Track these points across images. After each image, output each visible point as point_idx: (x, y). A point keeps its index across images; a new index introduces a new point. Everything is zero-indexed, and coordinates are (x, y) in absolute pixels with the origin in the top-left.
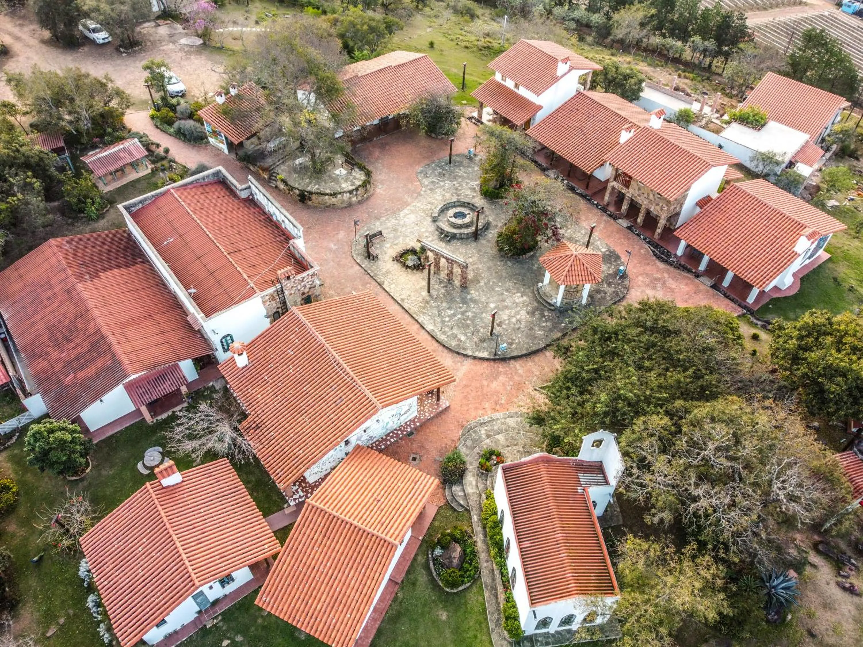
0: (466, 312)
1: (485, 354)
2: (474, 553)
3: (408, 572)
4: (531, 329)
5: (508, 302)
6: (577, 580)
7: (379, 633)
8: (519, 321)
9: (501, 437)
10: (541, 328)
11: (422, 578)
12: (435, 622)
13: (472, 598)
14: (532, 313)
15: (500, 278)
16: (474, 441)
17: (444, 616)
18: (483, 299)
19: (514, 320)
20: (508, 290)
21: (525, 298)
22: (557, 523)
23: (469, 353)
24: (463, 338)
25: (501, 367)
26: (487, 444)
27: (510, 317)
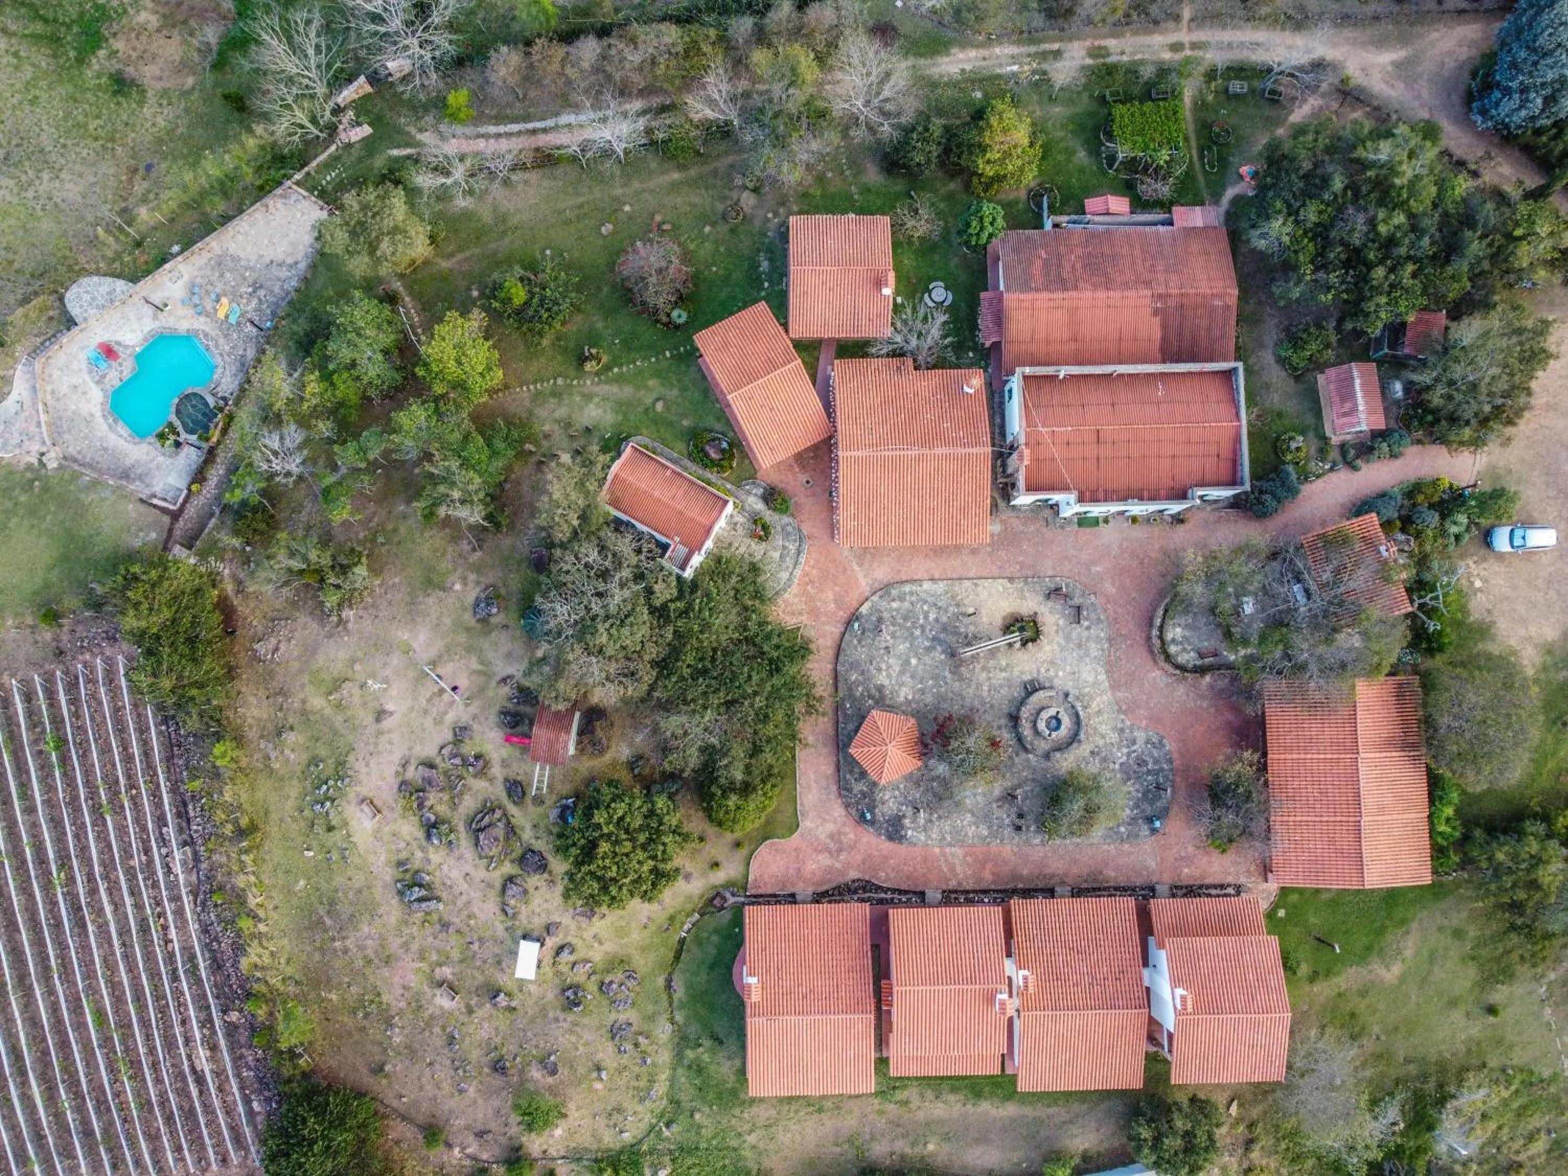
0: (923, 631)
1: (864, 610)
2: (705, 466)
3: (728, 420)
4: (863, 673)
5: (907, 678)
6: (624, 481)
7: (704, 378)
8: (879, 670)
9: (776, 555)
10: (857, 683)
11: (718, 426)
12: (685, 415)
13: (681, 446)
14: (880, 689)
15: (941, 698)
16: (788, 534)
17: (685, 423)
18: (927, 659)
19: (884, 666)
20: (923, 692)
21: (902, 699)
22: (664, 499)
23: (875, 598)
24: (895, 605)
25: (843, 615)
26: (778, 540)
27: (889, 667)
